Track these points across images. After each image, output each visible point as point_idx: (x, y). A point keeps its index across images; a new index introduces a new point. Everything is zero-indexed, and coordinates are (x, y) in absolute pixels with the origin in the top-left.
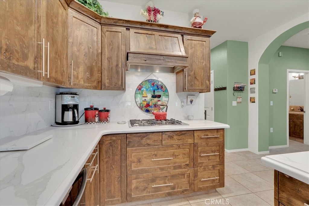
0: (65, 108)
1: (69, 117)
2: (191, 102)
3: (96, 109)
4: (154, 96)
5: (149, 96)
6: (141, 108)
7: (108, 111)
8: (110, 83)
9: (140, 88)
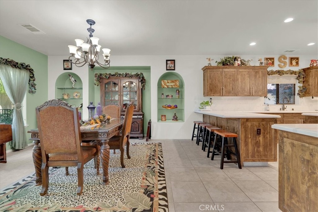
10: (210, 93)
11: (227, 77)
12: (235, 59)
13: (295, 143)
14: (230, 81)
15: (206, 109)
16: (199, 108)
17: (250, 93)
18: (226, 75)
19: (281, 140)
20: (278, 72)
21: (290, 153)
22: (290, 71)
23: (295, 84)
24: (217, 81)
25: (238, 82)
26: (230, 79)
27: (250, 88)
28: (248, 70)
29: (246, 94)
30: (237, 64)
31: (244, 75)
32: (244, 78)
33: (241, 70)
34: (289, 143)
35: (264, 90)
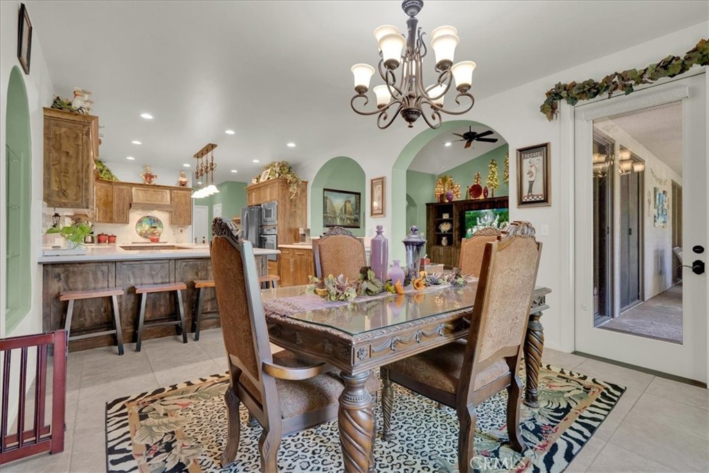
3: (107, 235)
4: (151, 227)
5: (148, 227)
6: (141, 235)
7: (115, 236)
8: (119, 219)
9: (140, 222)
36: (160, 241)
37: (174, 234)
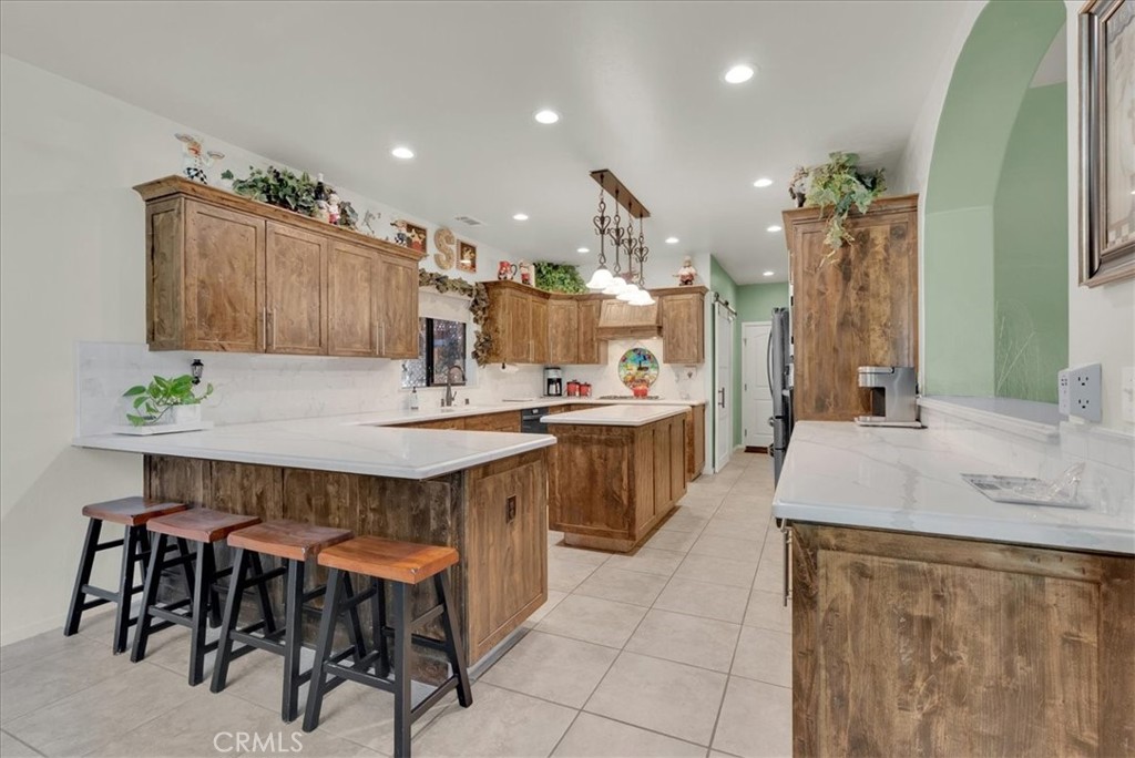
0: (550, 382)
1: (553, 389)
2: (690, 375)
3: (578, 383)
4: (640, 369)
5: (635, 368)
6: (625, 383)
7: (588, 386)
8: (586, 357)
9: (624, 359)
10: (201, 333)
11: (288, 263)
12: (320, 191)
13: (869, 564)
14: (301, 283)
15: (173, 419)
16: (129, 417)
17: (372, 344)
18: (284, 255)
19: (807, 558)
20: (438, 280)
21: (847, 605)
22: (460, 281)
23: (464, 325)
24: (240, 276)
25: (334, 293)
26: (300, 274)
27: (371, 325)
28: (366, 253)
29: (358, 347)
30: (328, 215)
31: (353, 267)
32: (352, 279)
33: (342, 246)
34: (844, 568)
35: (409, 338)
36: (649, 394)
37: (677, 381)
